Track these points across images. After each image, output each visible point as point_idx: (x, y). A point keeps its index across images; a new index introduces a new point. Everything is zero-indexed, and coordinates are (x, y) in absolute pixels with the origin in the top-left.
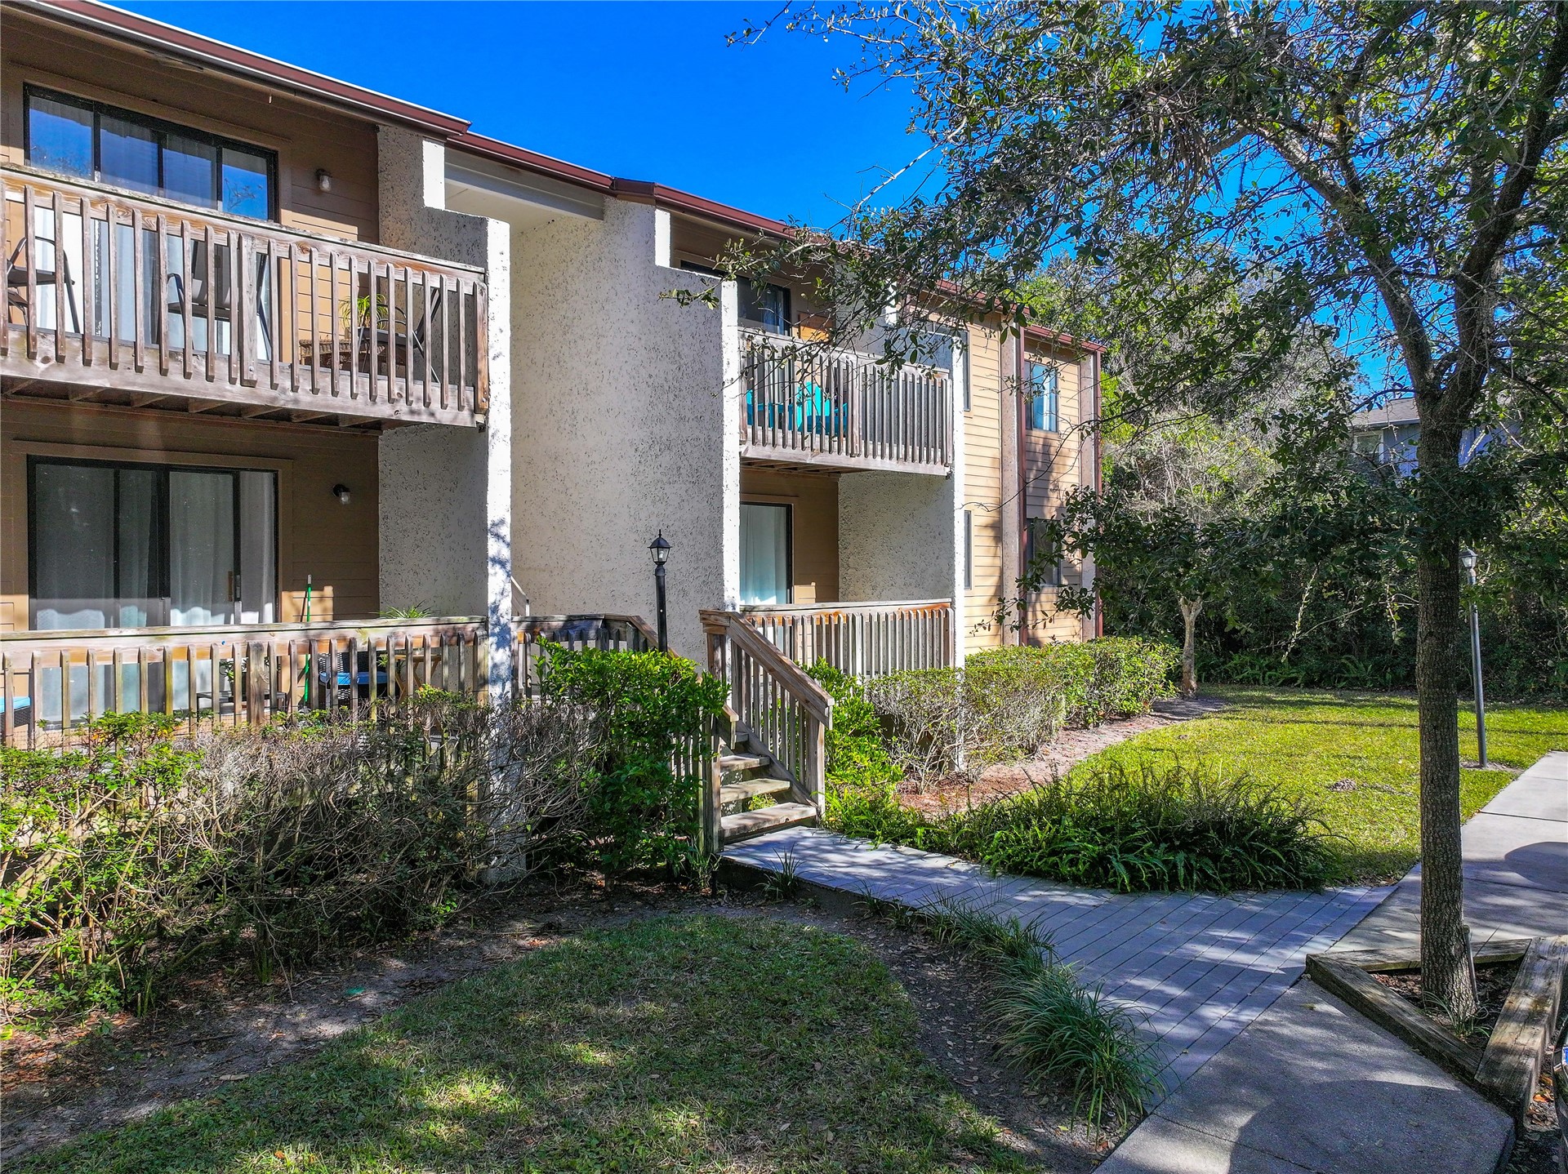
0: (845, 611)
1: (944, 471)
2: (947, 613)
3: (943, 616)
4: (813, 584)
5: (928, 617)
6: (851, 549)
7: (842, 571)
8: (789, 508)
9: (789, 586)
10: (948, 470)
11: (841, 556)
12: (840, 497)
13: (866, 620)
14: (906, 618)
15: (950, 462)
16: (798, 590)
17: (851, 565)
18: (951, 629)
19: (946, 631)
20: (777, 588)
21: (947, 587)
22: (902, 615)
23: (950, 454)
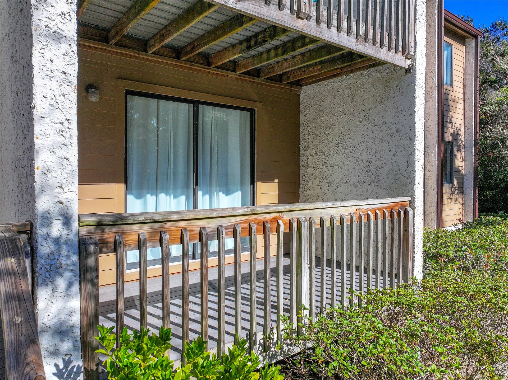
0: (287, 216)
1: (406, 63)
2: (406, 212)
3: (402, 215)
4: (276, 181)
5: (388, 218)
6: (310, 150)
7: (302, 170)
8: (252, 112)
9: (253, 182)
10: (409, 62)
11: (301, 157)
12: (301, 107)
13: (317, 225)
14: (364, 220)
15: (412, 53)
16: (261, 186)
17: (310, 164)
18: (410, 229)
19: (406, 230)
20: (242, 184)
21: (405, 185)
22: (360, 218)
23: (412, 44)
